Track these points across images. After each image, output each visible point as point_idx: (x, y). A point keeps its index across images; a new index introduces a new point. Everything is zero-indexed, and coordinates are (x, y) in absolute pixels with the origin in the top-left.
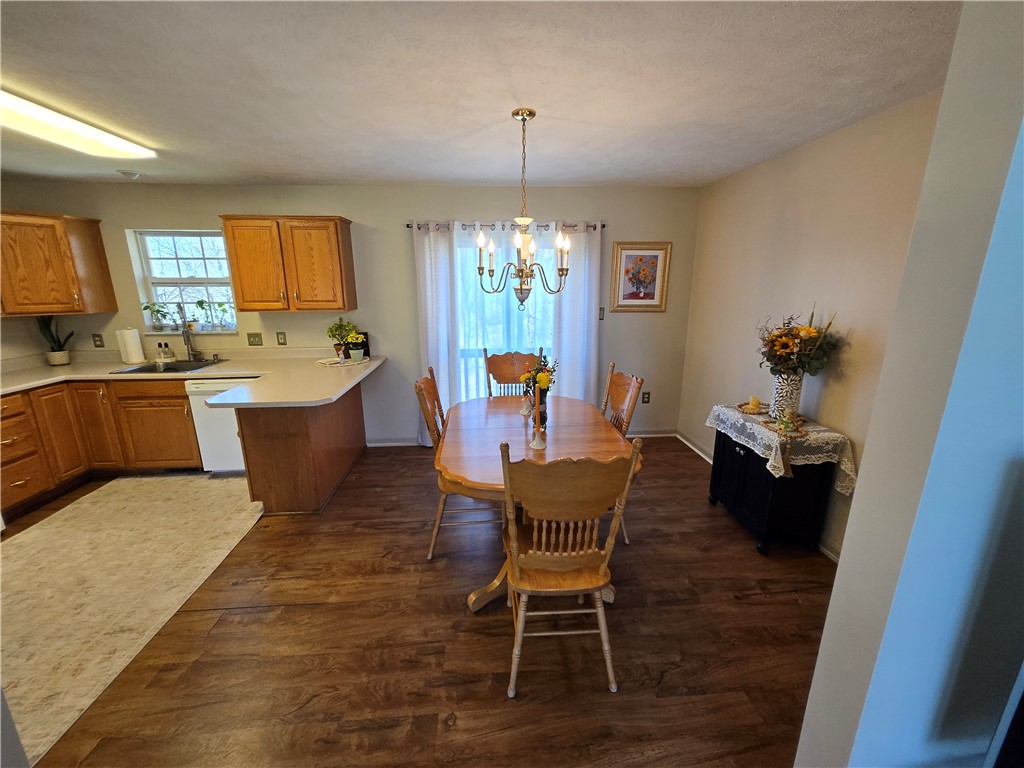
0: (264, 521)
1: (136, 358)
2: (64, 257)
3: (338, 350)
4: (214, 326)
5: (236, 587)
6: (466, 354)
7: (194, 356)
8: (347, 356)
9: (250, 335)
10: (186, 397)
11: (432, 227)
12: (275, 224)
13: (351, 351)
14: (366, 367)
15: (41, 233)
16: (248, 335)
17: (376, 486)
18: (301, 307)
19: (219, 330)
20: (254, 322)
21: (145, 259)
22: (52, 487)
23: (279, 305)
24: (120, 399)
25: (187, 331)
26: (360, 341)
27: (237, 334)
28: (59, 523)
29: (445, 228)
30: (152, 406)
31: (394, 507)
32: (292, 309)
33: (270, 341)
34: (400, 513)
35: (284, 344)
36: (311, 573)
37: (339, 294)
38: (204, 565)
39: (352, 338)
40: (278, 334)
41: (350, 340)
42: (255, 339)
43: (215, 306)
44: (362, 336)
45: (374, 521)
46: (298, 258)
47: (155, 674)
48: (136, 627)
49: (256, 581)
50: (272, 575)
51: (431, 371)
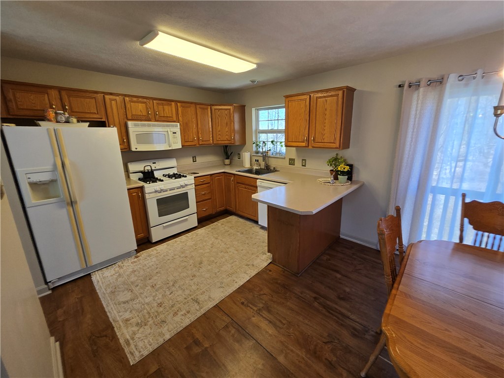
1: (247, 165)
2: (232, 121)
3: (331, 174)
4: (277, 153)
5: (242, 306)
7: (267, 167)
8: (336, 178)
9: (290, 159)
10: (257, 187)
11: (422, 83)
12: (308, 97)
13: (339, 176)
14: (347, 189)
15: (226, 112)
16: (289, 159)
18: (315, 146)
19: (278, 156)
20: (293, 153)
21: (257, 121)
22: (214, 213)
23: (304, 144)
24: (238, 183)
25: (265, 156)
26: (346, 170)
27: (285, 158)
29: (439, 82)
30: (246, 188)
32: (310, 147)
33: (298, 163)
34: (348, 307)
35: (305, 166)
36: (278, 323)
37: (338, 139)
38: (237, 280)
39: (342, 167)
40: (303, 160)
41: (339, 169)
42: (292, 162)
43: (278, 143)
44: (348, 167)
45: (328, 303)
46: (318, 116)
47: (191, 341)
48: (201, 303)
49: (251, 308)
50: (259, 310)
51: (398, 210)
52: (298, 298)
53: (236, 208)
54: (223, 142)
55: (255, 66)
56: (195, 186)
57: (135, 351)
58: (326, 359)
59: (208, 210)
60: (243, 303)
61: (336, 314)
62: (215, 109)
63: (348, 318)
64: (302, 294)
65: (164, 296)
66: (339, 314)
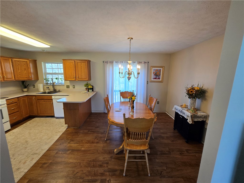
0: (68, 129)
1: (42, 90)
2: (28, 68)
3: (86, 90)
4: (59, 84)
5: (61, 145)
6: (115, 91)
7: (54, 90)
8: (88, 91)
9: (67, 86)
10: (52, 100)
11: (109, 62)
12: (74, 61)
14: (92, 94)
15: (24, 63)
17: (94, 122)
18: (79, 80)
19: (60, 85)
20: (68, 83)
21: (45, 68)
22: (21, 119)
23: (74, 79)
24: (38, 99)
25: (53, 85)
26: (91, 88)
27: (64, 85)
28: (22, 128)
29: (112, 62)
30: (45, 101)
31: (98, 127)
32: (77, 80)
33: (71, 87)
34: (99, 129)
35: (74, 88)
36: (78, 142)
37: (87, 77)
38: (54, 139)
39: (90, 87)
40: (73, 86)
41: (89, 88)
42: (68, 87)
43: (60, 79)
44: (92, 87)
46: (79, 69)
47: (41, 165)
48: (38, 153)
50: (69, 142)
52: (82, 133)
53: (38, 113)
54: (23, 79)
55: (49, 47)
56: (7, 105)
58: (96, 142)
62: (15, 61)
66: (97, 131)
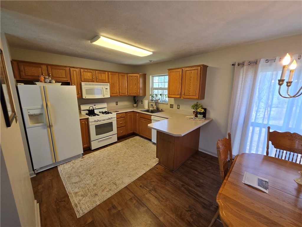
0: (158, 165)
1: (146, 108)
3: (194, 114)
4: (163, 101)
5: (140, 188)
7: (157, 109)
9: (171, 105)
10: (151, 120)
12: (181, 70)
13: (198, 115)
14: (203, 122)
15: (135, 78)
18: (184, 97)
19: (164, 103)
20: (172, 101)
21: (153, 83)
22: (126, 134)
23: (178, 96)
24: (141, 117)
25: (157, 102)
26: (202, 112)
27: (168, 104)
30: (145, 121)
32: (182, 98)
33: (175, 107)
35: (179, 109)
36: (160, 199)
37: (197, 94)
38: (138, 173)
39: (200, 110)
40: (178, 105)
41: (198, 111)
42: (172, 106)
43: (164, 96)
44: (203, 110)
45: (190, 188)
46: (186, 81)
47: (111, 206)
48: (117, 185)
49: (146, 189)
50: (150, 190)
51: (230, 135)
52: (173, 185)
53: (139, 132)
54: (133, 94)
55: (151, 53)
56: (117, 118)
57: (80, 210)
58: (187, 220)
59: (123, 133)
60: (141, 186)
61: (194, 195)
62: (129, 76)
63: (201, 197)
64: (175, 182)
65: (97, 180)
66: (196, 195)
